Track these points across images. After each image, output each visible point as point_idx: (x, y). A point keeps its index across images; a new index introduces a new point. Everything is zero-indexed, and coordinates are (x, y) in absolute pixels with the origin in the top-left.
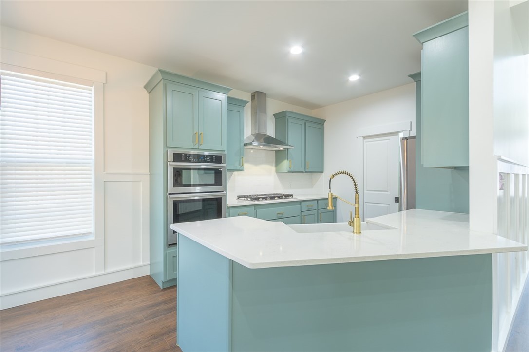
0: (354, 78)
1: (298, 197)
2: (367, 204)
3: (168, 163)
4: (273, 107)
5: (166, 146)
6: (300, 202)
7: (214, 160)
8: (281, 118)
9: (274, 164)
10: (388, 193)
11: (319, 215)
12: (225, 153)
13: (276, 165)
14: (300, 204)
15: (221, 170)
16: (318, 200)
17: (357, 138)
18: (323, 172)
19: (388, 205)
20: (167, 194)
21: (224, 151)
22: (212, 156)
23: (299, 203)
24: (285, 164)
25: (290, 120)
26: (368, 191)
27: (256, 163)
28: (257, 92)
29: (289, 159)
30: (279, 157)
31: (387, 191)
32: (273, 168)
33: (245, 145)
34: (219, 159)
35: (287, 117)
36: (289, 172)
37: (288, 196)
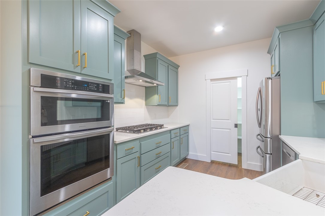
0: (219, 29)
1: (168, 127)
2: (214, 129)
3: (32, 88)
4: (146, 49)
5: (28, 62)
6: (170, 131)
7: (101, 90)
8: (151, 59)
9: (144, 98)
10: (230, 121)
11: (181, 139)
12: (112, 82)
13: (146, 100)
14: (170, 133)
15: (109, 101)
16: (180, 128)
17: (206, 80)
18: (177, 106)
19: (229, 130)
20: (30, 136)
21: (111, 80)
22: (98, 84)
24: (156, 99)
25: (159, 62)
26: (213, 119)
28: (133, 30)
29: (158, 94)
30: (149, 92)
31: (229, 120)
32: (143, 102)
33: (126, 77)
34: (105, 88)
35: (157, 59)
36: (159, 105)
37: (161, 126)
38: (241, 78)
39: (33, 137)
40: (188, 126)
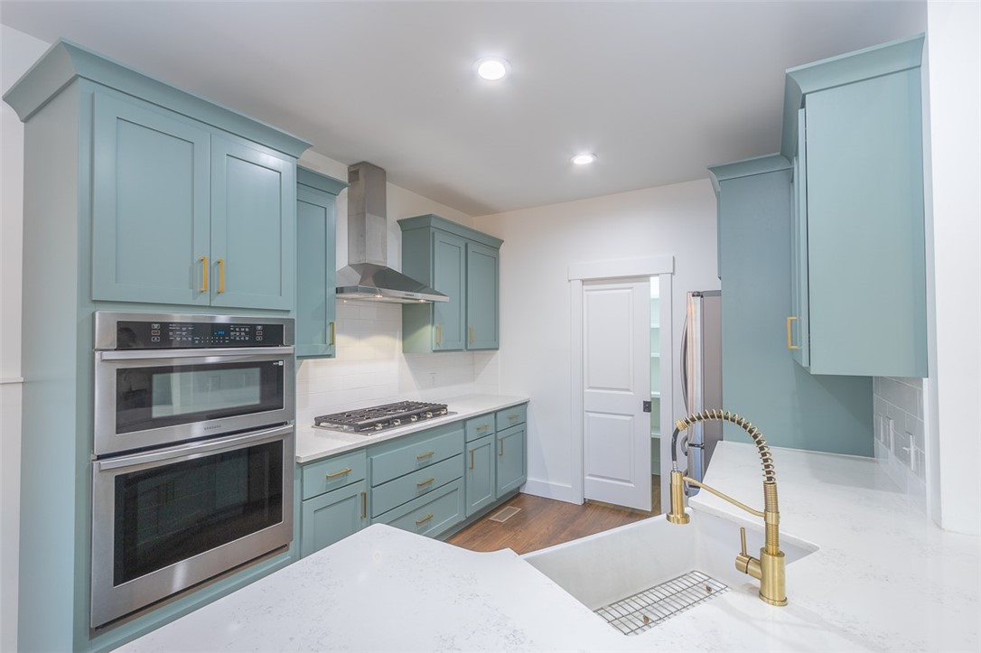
0: (583, 159)
1: (460, 411)
2: (590, 414)
3: (97, 355)
4: (400, 204)
5: (92, 300)
6: (464, 421)
7: (259, 339)
8: (416, 231)
9: (400, 333)
10: (631, 393)
11: (499, 443)
12: (290, 316)
13: (405, 336)
14: (464, 427)
15: (280, 363)
16: (496, 412)
17: (570, 281)
18: (497, 349)
19: (630, 418)
20: (92, 457)
21: (288, 311)
22: (253, 327)
23: (461, 424)
24: (428, 334)
25: (438, 237)
26: (590, 388)
27: (360, 332)
28: (364, 164)
29: (436, 324)
30: (412, 318)
31: (628, 390)
32: (398, 344)
33: (339, 290)
34: (273, 334)
35: (432, 230)
36: (435, 351)
37: (437, 410)
38: (657, 278)
39: (100, 458)
40: (525, 404)
